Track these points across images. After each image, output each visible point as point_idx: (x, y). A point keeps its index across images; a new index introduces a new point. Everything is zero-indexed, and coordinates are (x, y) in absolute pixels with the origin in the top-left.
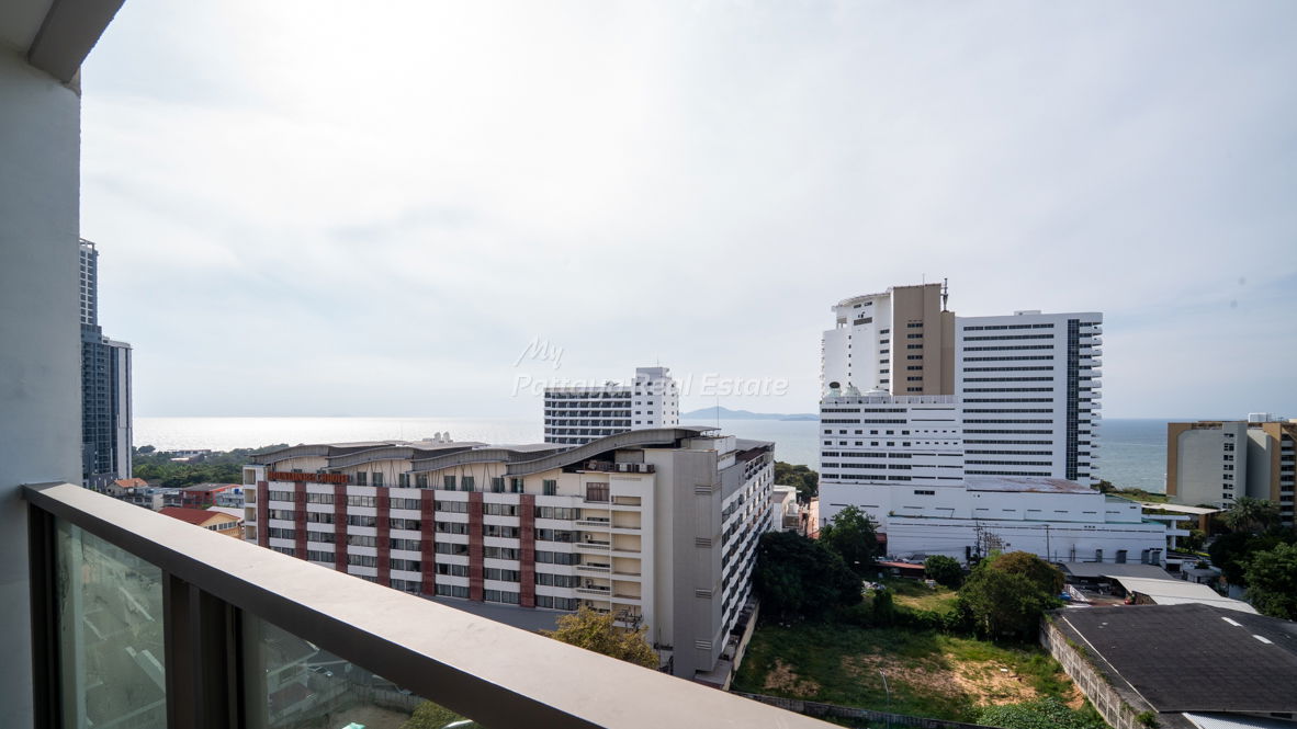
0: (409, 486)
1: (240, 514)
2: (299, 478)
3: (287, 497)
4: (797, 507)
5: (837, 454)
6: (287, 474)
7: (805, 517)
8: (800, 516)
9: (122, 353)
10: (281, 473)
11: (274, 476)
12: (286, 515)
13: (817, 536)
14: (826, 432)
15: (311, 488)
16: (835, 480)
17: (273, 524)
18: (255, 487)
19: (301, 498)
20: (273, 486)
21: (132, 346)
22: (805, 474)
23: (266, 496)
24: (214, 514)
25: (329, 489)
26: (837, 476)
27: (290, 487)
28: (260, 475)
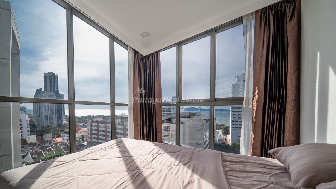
0: (120, 125)
1: (86, 129)
2: (97, 122)
3: (95, 126)
4: (223, 136)
5: (238, 121)
6: (95, 121)
7: (226, 139)
8: (224, 139)
9: (62, 96)
10: (94, 121)
11: (93, 122)
12: (95, 130)
13: (231, 145)
14: (233, 114)
15: (100, 124)
16: (237, 129)
17: (93, 132)
18: (89, 124)
19: (98, 127)
20: (93, 124)
21: (64, 95)
22: (224, 127)
23: (91, 126)
24: (81, 129)
25: (103, 125)
26: (238, 128)
27: (96, 124)
28: (90, 121)
